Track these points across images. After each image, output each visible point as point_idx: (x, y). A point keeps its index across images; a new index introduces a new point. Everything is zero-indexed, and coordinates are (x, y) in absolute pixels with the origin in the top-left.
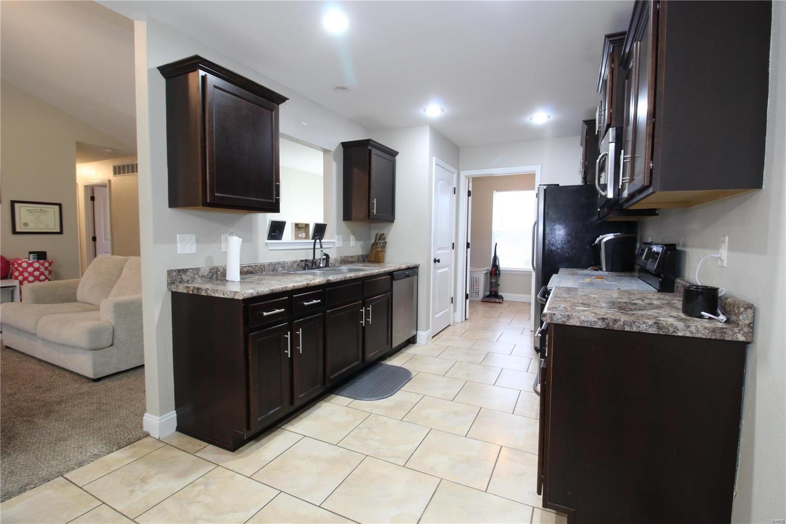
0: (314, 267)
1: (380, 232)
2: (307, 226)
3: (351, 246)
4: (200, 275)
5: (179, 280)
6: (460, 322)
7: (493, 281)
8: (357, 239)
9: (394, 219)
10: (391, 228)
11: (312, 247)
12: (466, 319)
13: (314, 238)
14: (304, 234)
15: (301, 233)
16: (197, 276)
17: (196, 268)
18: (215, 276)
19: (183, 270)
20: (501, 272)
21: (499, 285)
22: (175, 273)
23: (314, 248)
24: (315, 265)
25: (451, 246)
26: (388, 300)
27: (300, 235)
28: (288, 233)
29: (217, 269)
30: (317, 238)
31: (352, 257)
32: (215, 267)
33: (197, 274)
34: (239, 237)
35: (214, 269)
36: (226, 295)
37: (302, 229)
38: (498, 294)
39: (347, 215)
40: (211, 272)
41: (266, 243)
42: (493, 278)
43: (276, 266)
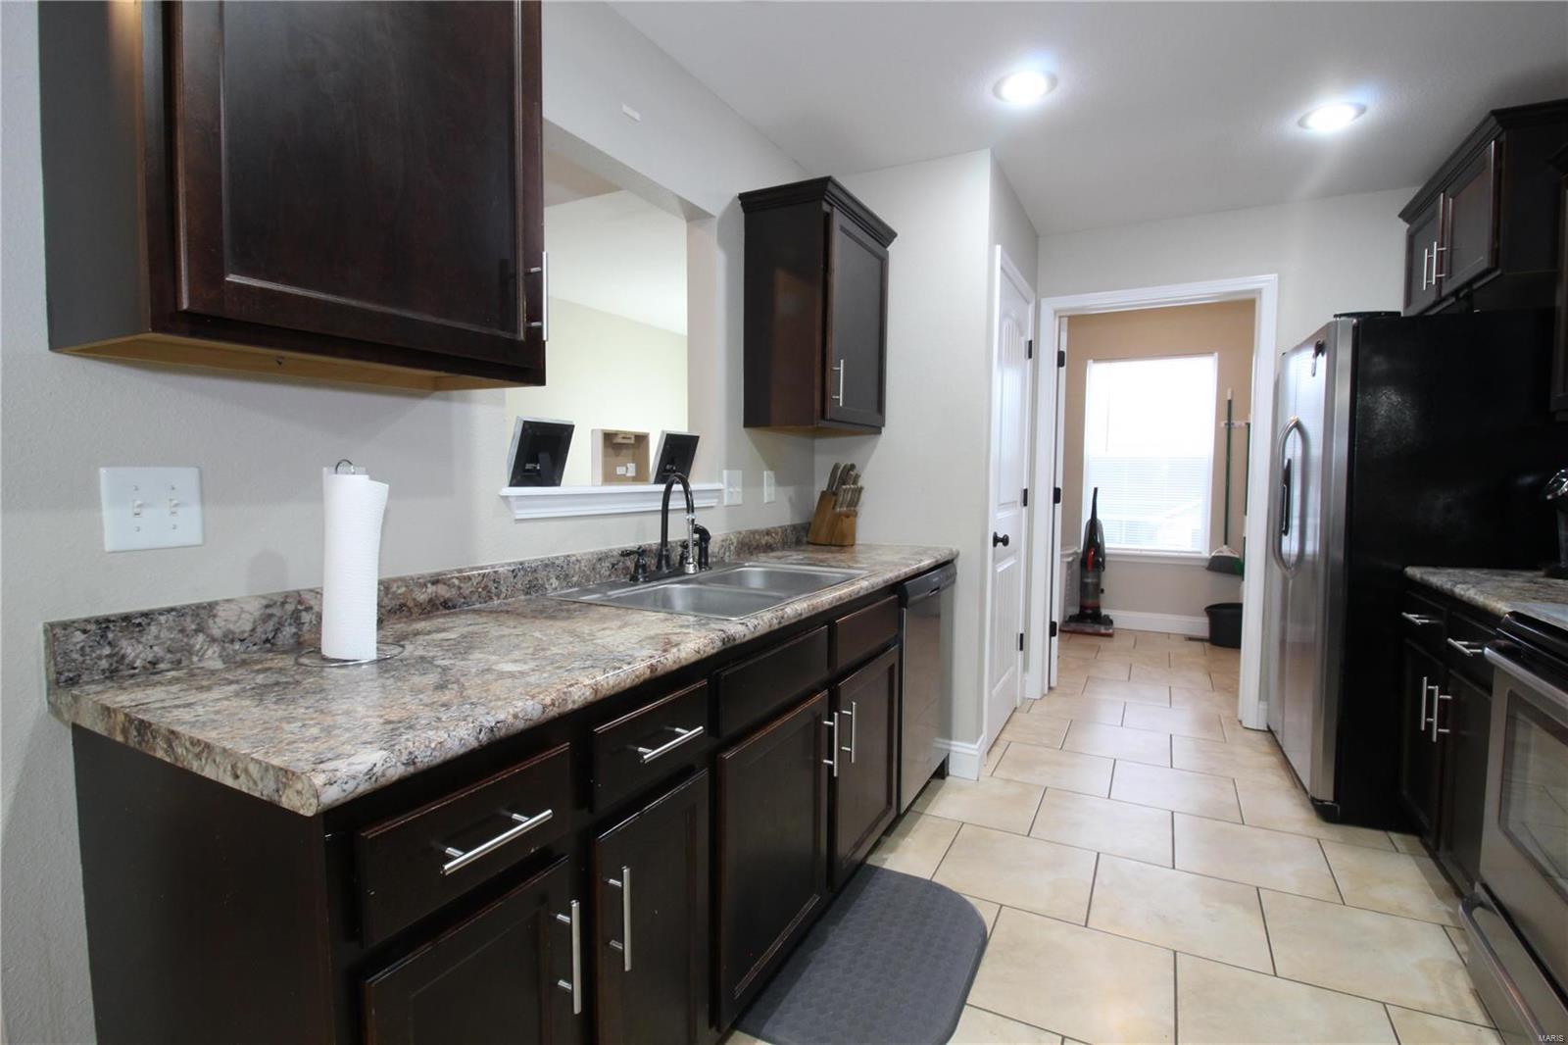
0: (665, 570)
1: (844, 462)
2: (641, 440)
3: (766, 501)
4: (217, 632)
5: (104, 664)
6: (1038, 697)
7: (1089, 580)
8: (780, 482)
9: (884, 425)
10: (875, 447)
11: (659, 506)
12: (1050, 688)
13: (661, 478)
14: (632, 467)
15: (625, 465)
16: (201, 637)
17: (199, 606)
18: (289, 631)
19: (127, 618)
20: (1107, 559)
21: (1102, 591)
22: (79, 636)
23: (665, 511)
24: (668, 565)
25: (1019, 498)
26: (891, 669)
27: (620, 470)
28: (582, 460)
29: (300, 602)
30: (672, 477)
31: (768, 533)
32: (287, 595)
33: (199, 630)
34: (372, 478)
35: (283, 604)
36: (243, 778)
37: (624, 452)
38: (1100, 614)
39: (758, 411)
40: (271, 616)
41: (505, 498)
42: (1090, 574)
43: (542, 574)
